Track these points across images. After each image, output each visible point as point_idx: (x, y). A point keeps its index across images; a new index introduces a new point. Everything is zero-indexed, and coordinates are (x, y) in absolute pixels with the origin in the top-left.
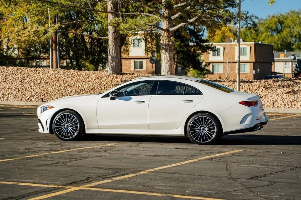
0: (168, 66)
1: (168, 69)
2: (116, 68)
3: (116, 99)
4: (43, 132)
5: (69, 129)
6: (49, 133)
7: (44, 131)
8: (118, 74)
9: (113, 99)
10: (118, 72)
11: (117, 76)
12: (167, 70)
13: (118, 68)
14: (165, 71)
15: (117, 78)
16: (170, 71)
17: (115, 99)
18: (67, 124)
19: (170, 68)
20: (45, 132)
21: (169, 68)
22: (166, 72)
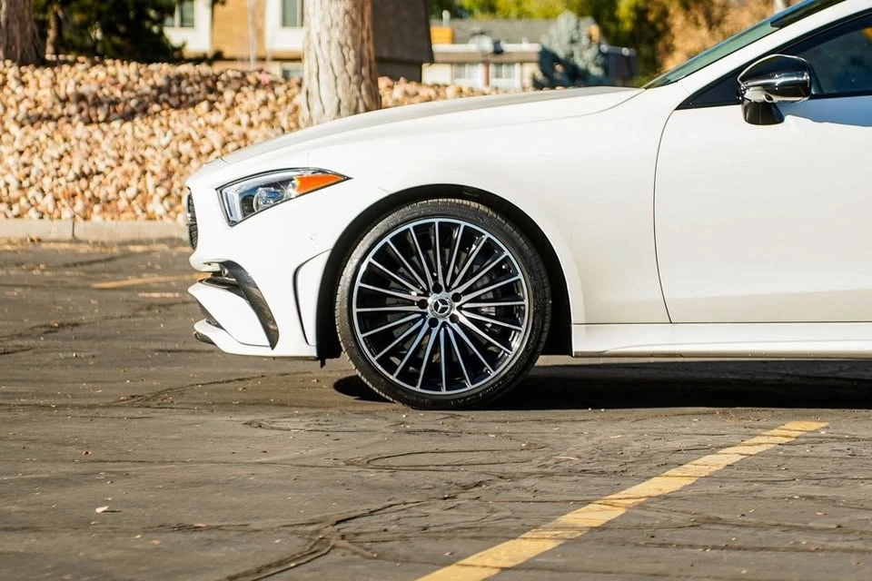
0: (347, 12)
1: (347, 32)
2: (15, 28)
3: (788, 118)
4: (268, 352)
5: (455, 326)
6: (313, 352)
7: (273, 345)
8: (23, 62)
9: (764, 114)
10: (23, 52)
11: (22, 74)
12: (336, 34)
13: (23, 30)
14: (329, 42)
15: (24, 84)
16: (354, 37)
17: (781, 120)
18: (444, 295)
19: (354, 24)
20: (282, 349)
21: (349, 26)
22: (334, 45)
